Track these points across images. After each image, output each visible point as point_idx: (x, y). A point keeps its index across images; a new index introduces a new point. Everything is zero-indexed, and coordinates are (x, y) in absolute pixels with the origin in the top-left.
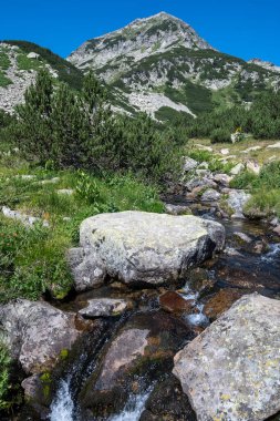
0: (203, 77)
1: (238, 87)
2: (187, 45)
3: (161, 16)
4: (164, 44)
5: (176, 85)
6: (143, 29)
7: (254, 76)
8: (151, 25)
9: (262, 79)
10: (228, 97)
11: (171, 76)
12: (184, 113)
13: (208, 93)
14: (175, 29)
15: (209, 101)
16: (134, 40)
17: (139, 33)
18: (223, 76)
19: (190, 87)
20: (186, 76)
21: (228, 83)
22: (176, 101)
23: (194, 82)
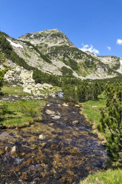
0: (74, 57)
1: (86, 62)
2: (68, 45)
3: (56, 30)
4: (59, 42)
5: (66, 59)
6: (49, 34)
7: (91, 60)
8: (52, 33)
9: (93, 61)
10: (82, 65)
11: (64, 56)
12: (70, 69)
13: (76, 63)
14: (63, 38)
15: (77, 66)
16: (46, 37)
17: (48, 35)
18: (80, 58)
19: (70, 60)
20: (69, 56)
21: (82, 60)
22: (67, 64)
23: (72, 59)
